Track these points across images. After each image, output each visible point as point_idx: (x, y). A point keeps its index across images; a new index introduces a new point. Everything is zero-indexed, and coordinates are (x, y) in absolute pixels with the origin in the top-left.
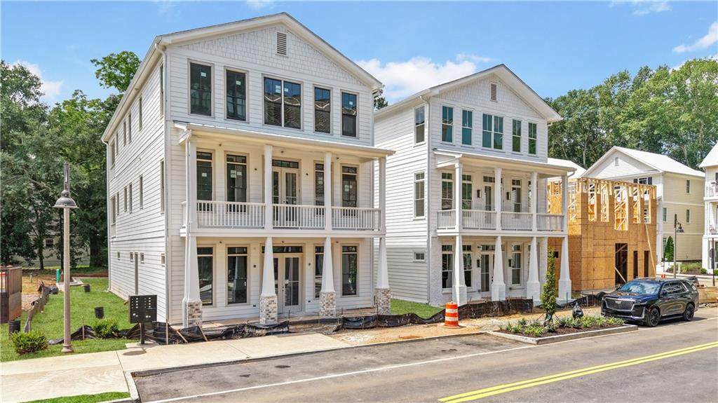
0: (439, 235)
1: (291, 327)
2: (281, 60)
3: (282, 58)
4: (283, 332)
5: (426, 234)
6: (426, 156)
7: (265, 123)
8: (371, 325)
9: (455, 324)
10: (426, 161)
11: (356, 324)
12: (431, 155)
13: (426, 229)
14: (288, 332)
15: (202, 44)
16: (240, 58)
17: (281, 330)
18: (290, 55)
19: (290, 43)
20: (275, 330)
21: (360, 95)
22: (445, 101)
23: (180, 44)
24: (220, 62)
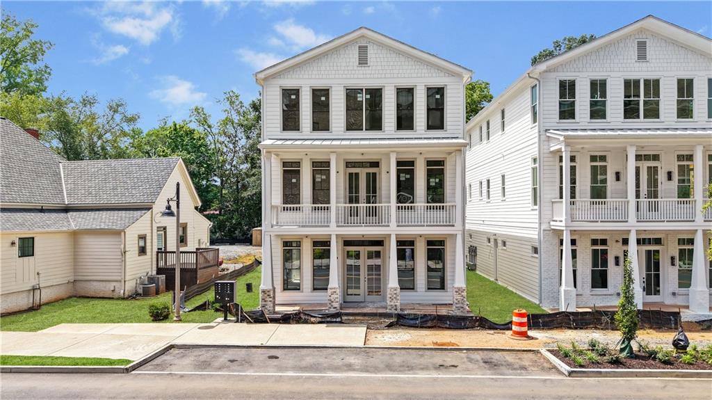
0: (553, 227)
1: (344, 318)
2: (363, 70)
3: (363, 68)
4: (336, 322)
5: (537, 226)
6: (537, 140)
7: (347, 130)
8: (429, 325)
9: (524, 334)
10: (537, 145)
11: (412, 322)
12: (543, 137)
13: (537, 221)
14: (341, 322)
15: (291, 72)
16: (324, 77)
17: (335, 320)
18: (371, 64)
19: (372, 52)
20: (329, 319)
21: (448, 87)
22: (560, 74)
23: (274, 76)
24: (306, 83)
